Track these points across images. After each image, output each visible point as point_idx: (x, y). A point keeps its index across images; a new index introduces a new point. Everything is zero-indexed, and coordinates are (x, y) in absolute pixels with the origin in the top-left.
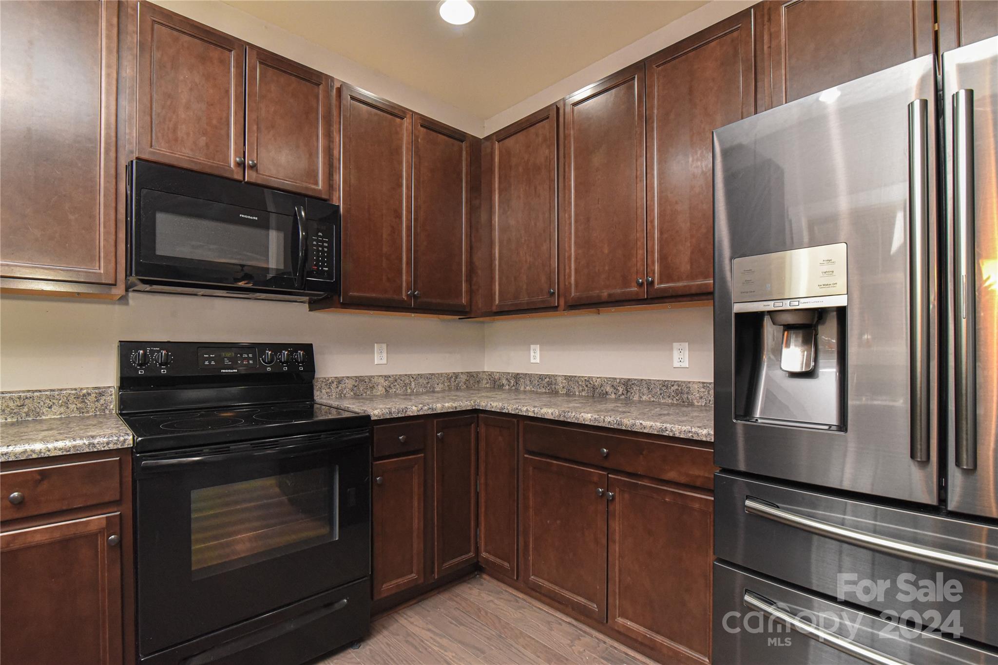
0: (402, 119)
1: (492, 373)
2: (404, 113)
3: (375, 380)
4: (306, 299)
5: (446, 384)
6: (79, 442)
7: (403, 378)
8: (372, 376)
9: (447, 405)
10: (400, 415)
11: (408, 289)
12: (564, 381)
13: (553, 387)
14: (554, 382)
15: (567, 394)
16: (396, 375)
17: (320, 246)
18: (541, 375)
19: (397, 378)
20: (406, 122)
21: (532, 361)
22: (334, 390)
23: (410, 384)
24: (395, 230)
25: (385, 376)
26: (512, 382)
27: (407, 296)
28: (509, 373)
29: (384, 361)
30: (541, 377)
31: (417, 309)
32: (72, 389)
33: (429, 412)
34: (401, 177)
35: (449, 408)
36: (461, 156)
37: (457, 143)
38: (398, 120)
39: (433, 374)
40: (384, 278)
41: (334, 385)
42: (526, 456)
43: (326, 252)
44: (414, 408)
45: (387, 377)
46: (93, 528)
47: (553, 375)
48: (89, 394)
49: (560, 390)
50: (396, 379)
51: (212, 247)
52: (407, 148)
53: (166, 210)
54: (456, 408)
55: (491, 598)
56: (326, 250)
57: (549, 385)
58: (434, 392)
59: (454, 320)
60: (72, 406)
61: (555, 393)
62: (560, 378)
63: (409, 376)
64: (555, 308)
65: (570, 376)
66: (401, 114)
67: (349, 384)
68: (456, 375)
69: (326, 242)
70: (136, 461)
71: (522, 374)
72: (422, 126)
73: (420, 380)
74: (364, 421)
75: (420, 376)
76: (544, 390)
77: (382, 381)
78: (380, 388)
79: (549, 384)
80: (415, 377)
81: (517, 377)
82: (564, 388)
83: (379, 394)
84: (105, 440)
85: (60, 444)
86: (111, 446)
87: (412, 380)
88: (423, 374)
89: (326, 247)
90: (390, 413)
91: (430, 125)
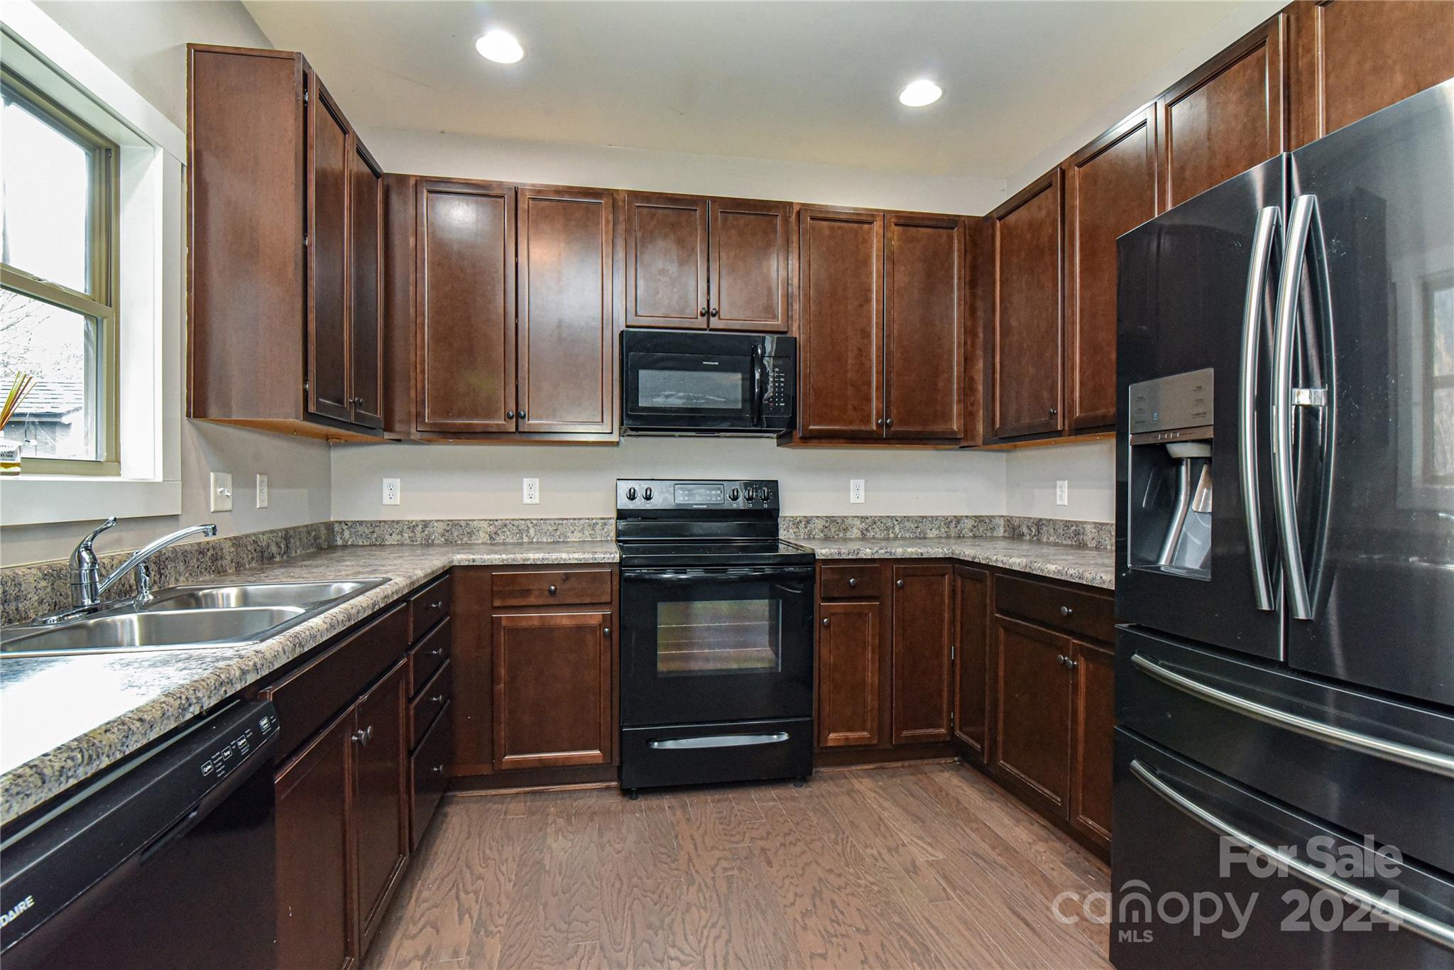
0: (871, 223)
1: (1012, 517)
2: (873, 216)
3: (850, 521)
4: (775, 435)
5: (942, 530)
6: (587, 556)
7: (884, 521)
8: (845, 517)
9: (910, 550)
10: (850, 557)
11: (879, 416)
12: (1094, 530)
13: (1081, 537)
14: (1082, 530)
15: (1097, 548)
16: (875, 517)
17: (776, 382)
18: (1067, 521)
19: (876, 519)
20: (877, 226)
21: (1059, 502)
22: (802, 531)
23: (893, 528)
24: (863, 352)
25: (862, 517)
26: (1034, 530)
27: (878, 425)
28: (1030, 518)
29: (862, 500)
30: (1067, 524)
31: (889, 439)
32: (586, 519)
33: (886, 556)
34: (870, 290)
35: (912, 553)
36: (951, 247)
37: (944, 232)
38: (866, 226)
39: (923, 517)
40: (850, 407)
41: (802, 525)
42: (996, 615)
43: (782, 387)
44: (868, 550)
45: (863, 519)
46: (594, 622)
47: (1081, 522)
48: (597, 523)
49: (1088, 543)
50: (874, 521)
51: (681, 394)
52: (877, 256)
53: (647, 367)
54: (922, 554)
55: (960, 784)
56: (782, 385)
57: (1075, 535)
58: (925, 538)
59: (952, 449)
60: (586, 532)
61: (1081, 546)
62: (1089, 526)
63: (891, 518)
64: (1059, 434)
65: (1100, 524)
66: (870, 219)
67: (820, 524)
68: (958, 520)
69: (782, 377)
70: (621, 572)
71: (1045, 519)
72: (896, 225)
73: (907, 524)
74: (809, 559)
75: (908, 518)
76: (1070, 543)
77: (857, 522)
78: (855, 531)
79: (1077, 533)
80: (899, 519)
81: (1039, 523)
82: (1093, 539)
83: (854, 536)
84: (602, 556)
85: (576, 556)
86: (607, 561)
87: (896, 523)
88: (911, 517)
89: (782, 382)
90: (839, 553)
91: (908, 221)
